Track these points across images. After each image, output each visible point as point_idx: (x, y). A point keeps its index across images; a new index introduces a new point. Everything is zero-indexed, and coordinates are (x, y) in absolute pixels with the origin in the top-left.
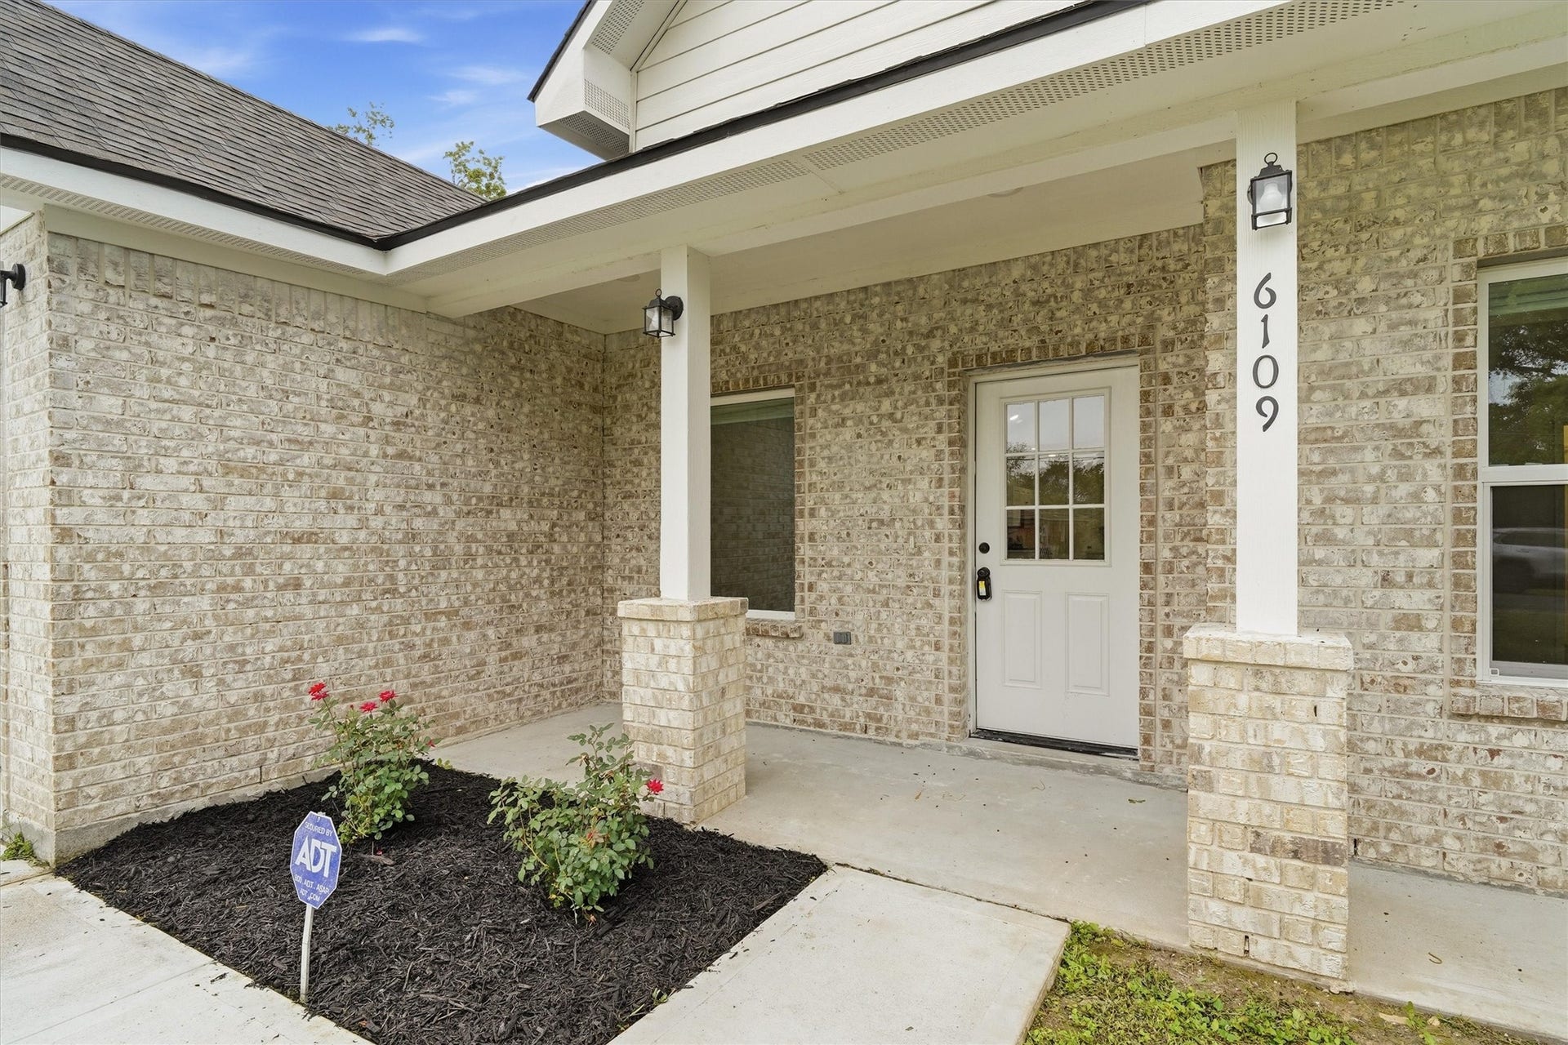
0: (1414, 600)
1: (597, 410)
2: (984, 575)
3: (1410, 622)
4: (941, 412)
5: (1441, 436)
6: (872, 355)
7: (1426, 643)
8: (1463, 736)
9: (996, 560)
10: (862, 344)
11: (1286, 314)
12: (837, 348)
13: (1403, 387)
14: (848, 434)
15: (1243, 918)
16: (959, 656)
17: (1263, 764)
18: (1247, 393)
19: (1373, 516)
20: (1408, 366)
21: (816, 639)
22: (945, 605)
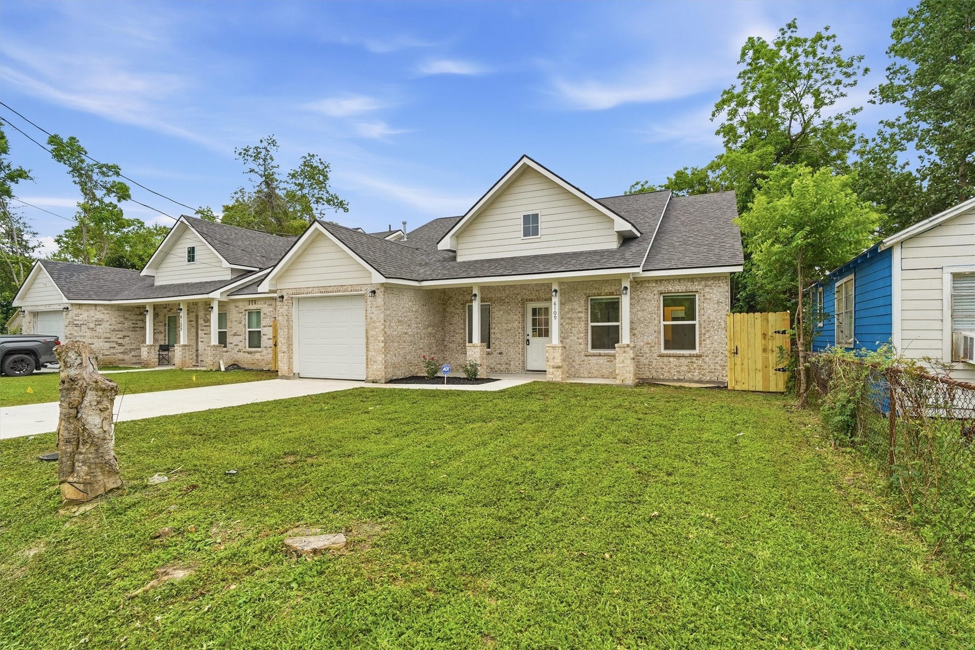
0: (581, 341)
1: (443, 304)
2: (528, 340)
3: (580, 344)
4: (520, 309)
5: (583, 319)
6: (506, 297)
7: (582, 346)
8: (586, 358)
9: (530, 338)
10: (504, 295)
11: (557, 306)
12: (499, 295)
13: (579, 312)
14: (501, 313)
15: (552, 376)
16: (523, 356)
17: (554, 358)
18: (553, 315)
19: (577, 329)
20: (580, 309)
21: (495, 354)
22: (521, 346)
